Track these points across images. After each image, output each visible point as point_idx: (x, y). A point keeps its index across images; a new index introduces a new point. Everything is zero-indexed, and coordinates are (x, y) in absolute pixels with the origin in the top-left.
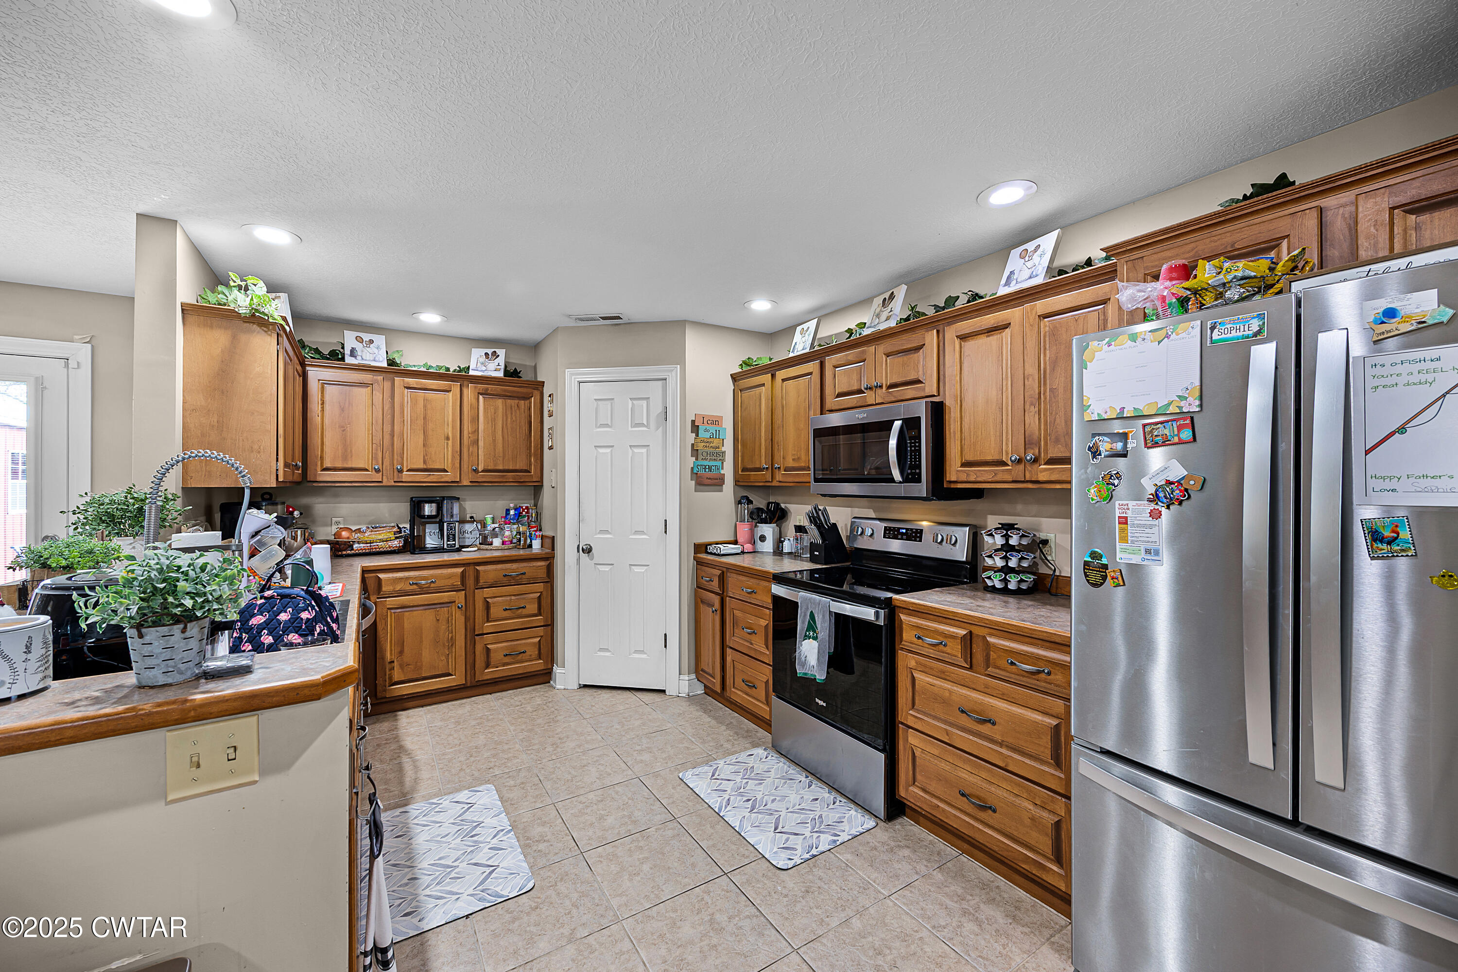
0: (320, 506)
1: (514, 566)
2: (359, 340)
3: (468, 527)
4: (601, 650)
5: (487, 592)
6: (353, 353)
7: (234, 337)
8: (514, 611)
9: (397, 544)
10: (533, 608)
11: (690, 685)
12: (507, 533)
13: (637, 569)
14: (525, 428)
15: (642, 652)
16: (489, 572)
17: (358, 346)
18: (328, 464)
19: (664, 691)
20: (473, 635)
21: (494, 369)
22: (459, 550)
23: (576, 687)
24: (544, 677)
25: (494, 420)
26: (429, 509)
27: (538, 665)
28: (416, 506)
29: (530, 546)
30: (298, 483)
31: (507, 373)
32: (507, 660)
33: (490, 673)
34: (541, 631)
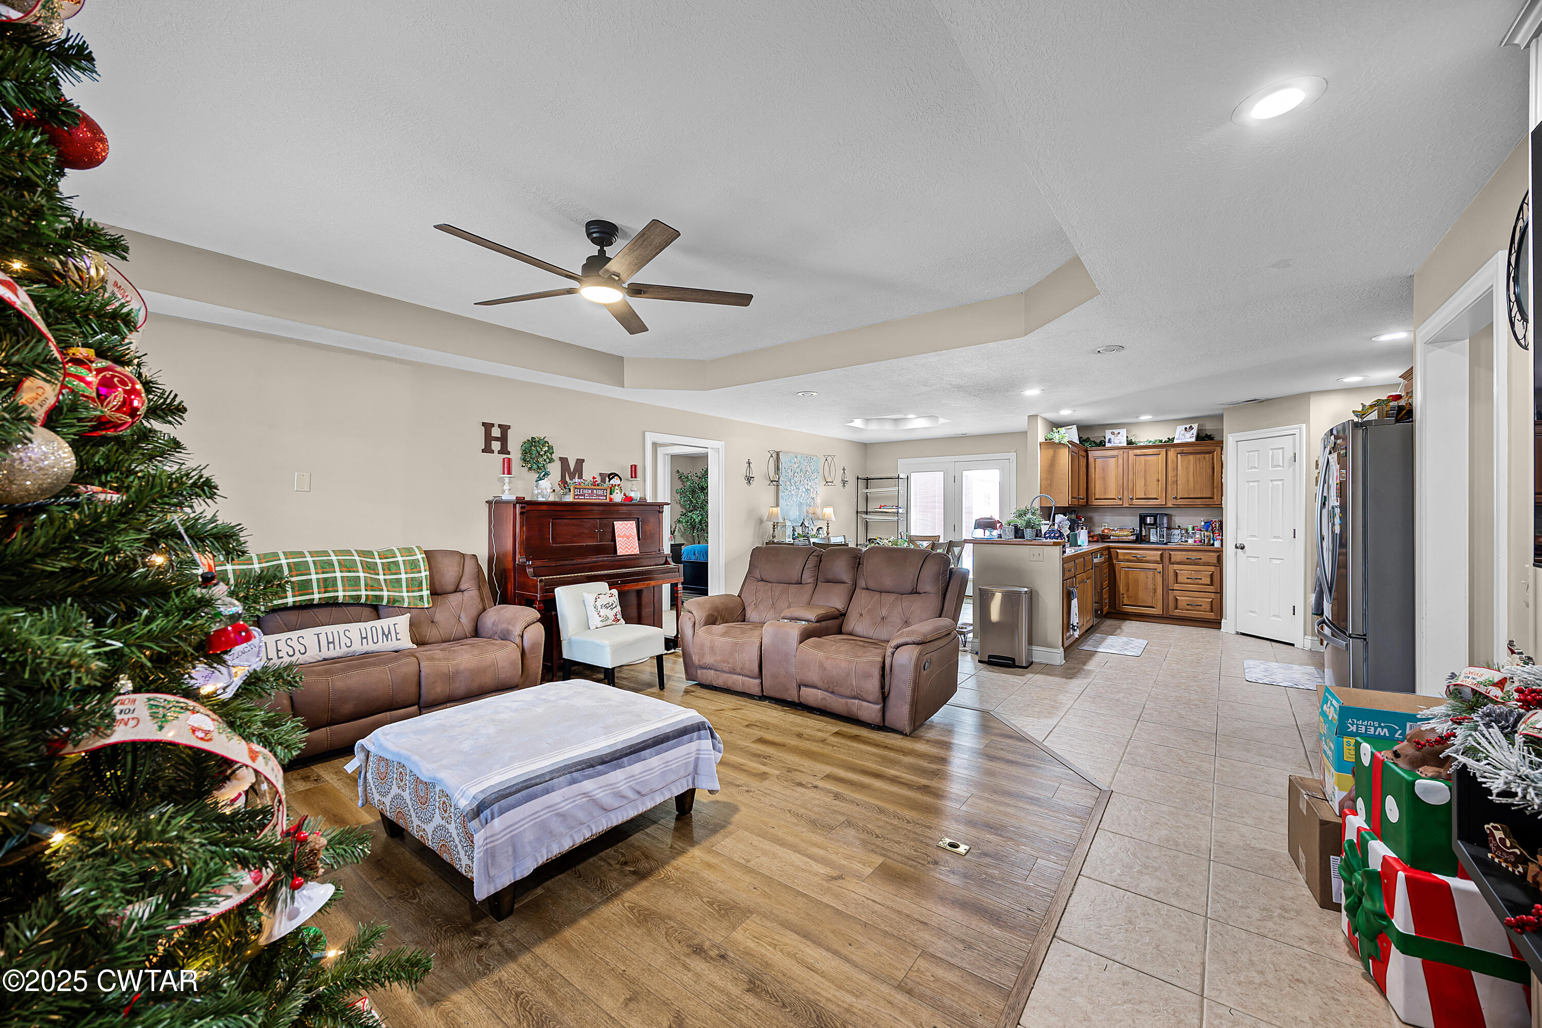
0: (1096, 517)
1: (1194, 553)
2: (1113, 433)
3: (1177, 532)
4: (1251, 611)
5: (1176, 567)
6: (1109, 441)
7: (1055, 451)
8: (1195, 581)
9: (1133, 538)
10: (1208, 581)
11: (1312, 644)
12: (1197, 536)
13: (1274, 561)
14: (1210, 472)
15: (1278, 616)
16: (1178, 556)
17: (1112, 437)
18: (1097, 497)
19: (1293, 645)
20: (1167, 589)
21: (1190, 437)
22: (1166, 544)
23: (1234, 632)
24: (1215, 624)
25: (1187, 468)
26: (1149, 520)
27: (1211, 616)
28: (1142, 519)
29: (1213, 545)
30: (1085, 506)
31: (1198, 438)
32: (1189, 607)
33: (1177, 613)
34: (1213, 595)
